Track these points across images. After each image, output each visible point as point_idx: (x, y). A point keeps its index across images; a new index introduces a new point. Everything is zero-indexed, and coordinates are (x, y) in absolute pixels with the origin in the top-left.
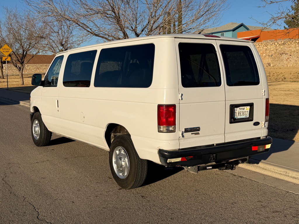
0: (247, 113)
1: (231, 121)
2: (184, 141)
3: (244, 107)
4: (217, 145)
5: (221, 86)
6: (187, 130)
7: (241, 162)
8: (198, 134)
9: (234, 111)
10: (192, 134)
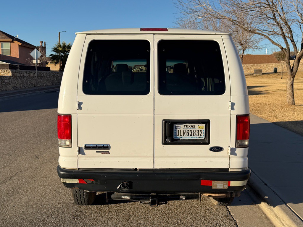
0: (200, 133)
1: (164, 142)
2: (85, 160)
3: (193, 125)
4: (140, 170)
5: (149, 94)
6: (87, 147)
7: (184, 198)
8: (108, 153)
9: (174, 129)
10: (97, 152)
